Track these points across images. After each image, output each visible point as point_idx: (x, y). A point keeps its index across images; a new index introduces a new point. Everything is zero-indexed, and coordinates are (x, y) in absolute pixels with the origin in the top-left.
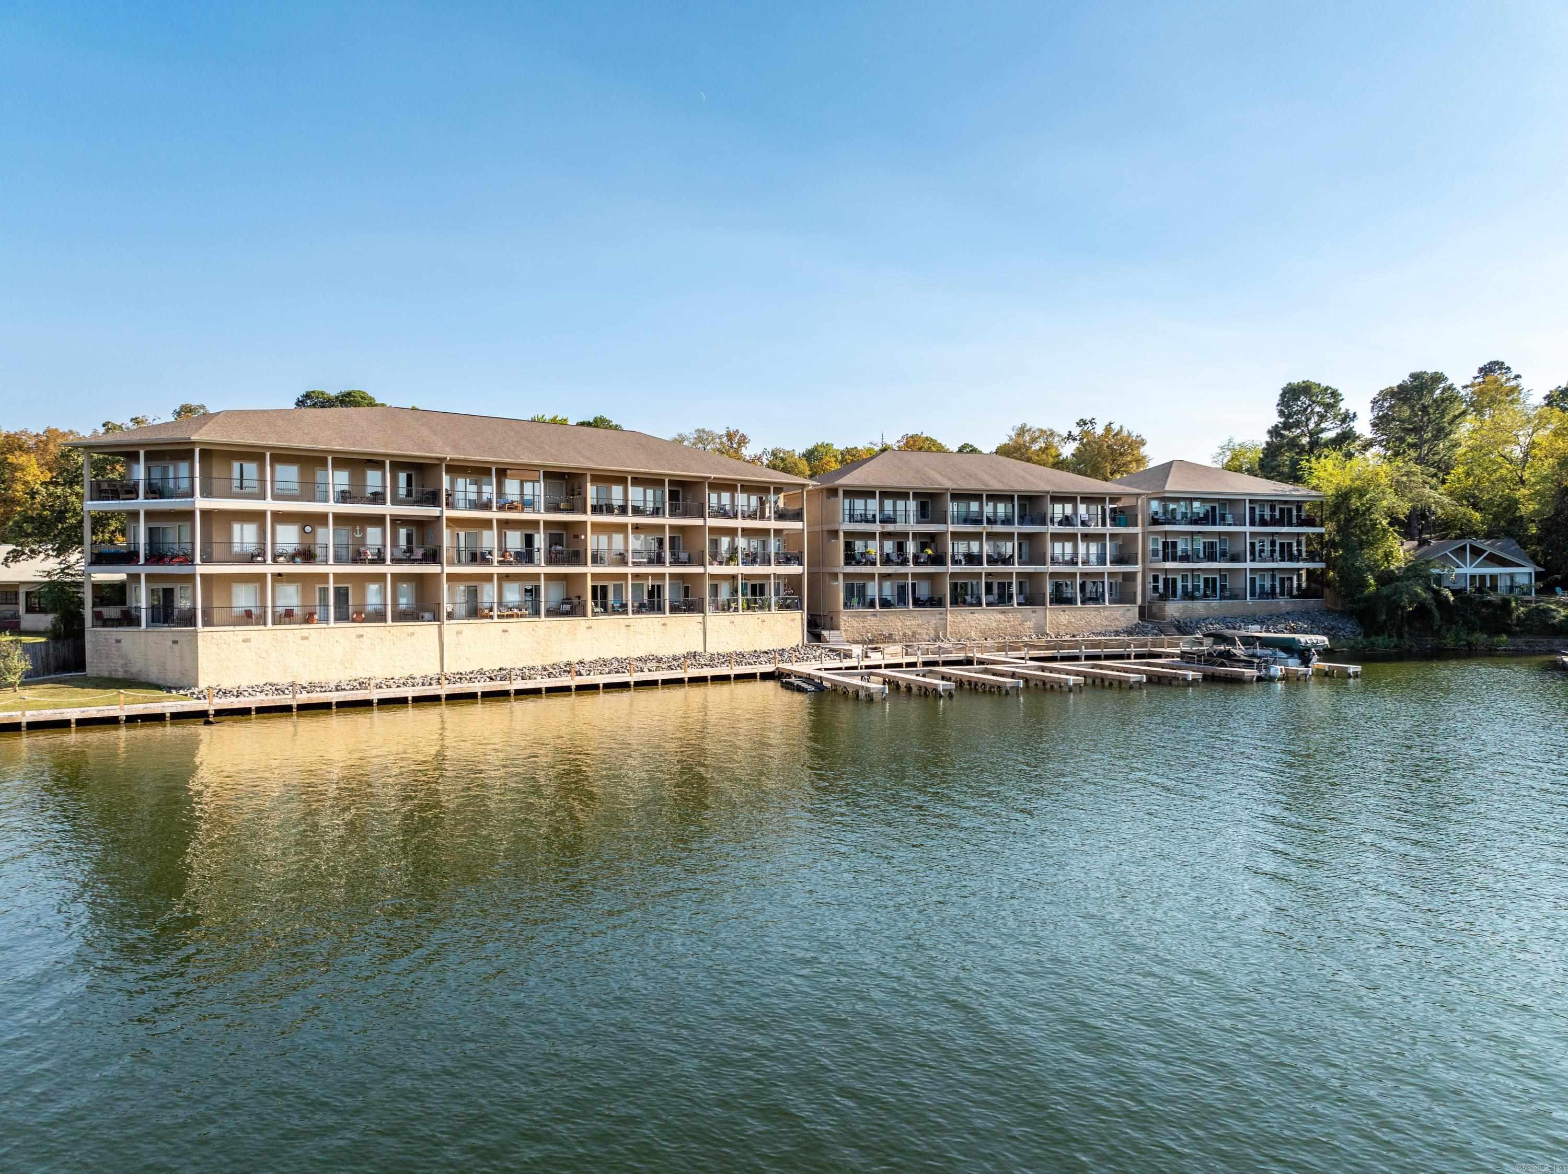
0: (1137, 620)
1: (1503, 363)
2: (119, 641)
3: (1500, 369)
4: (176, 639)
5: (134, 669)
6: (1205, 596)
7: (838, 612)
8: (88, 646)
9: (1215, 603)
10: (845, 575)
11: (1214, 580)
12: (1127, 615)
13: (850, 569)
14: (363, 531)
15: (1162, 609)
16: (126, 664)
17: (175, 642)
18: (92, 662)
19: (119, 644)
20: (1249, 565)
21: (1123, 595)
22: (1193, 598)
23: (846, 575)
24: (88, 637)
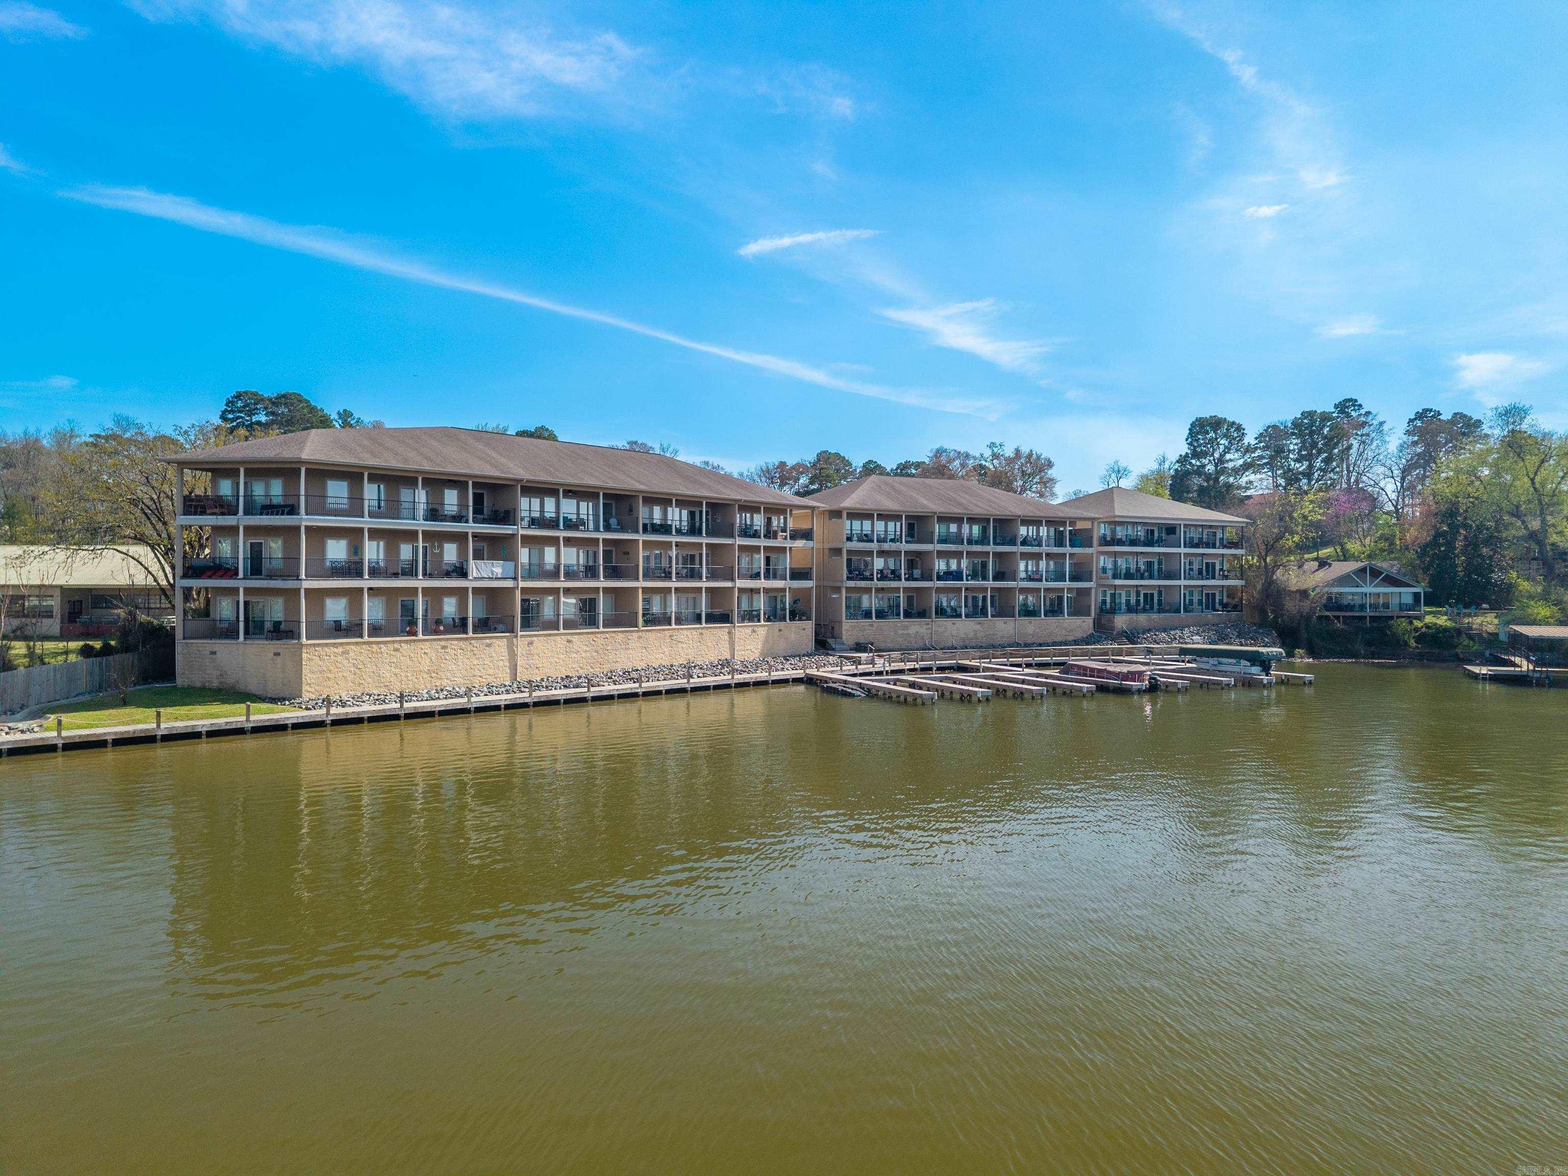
0: (1091, 631)
1: (1356, 401)
2: (214, 653)
3: (1354, 406)
4: (278, 651)
5: (230, 680)
6: (1144, 610)
7: (840, 622)
8: (178, 658)
9: (1155, 616)
10: (847, 588)
11: (1152, 595)
12: (1084, 625)
13: (851, 584)
14: (441, 548)
15: (1111, 621)
16: (221, 675)
17: (277, 654)
18: (183, 674)
19: (214, 656)
20: (1183, 582)
21: (1079, 610)
22: (1136, 612)
23: (849, 589)
24: (178, 649)
